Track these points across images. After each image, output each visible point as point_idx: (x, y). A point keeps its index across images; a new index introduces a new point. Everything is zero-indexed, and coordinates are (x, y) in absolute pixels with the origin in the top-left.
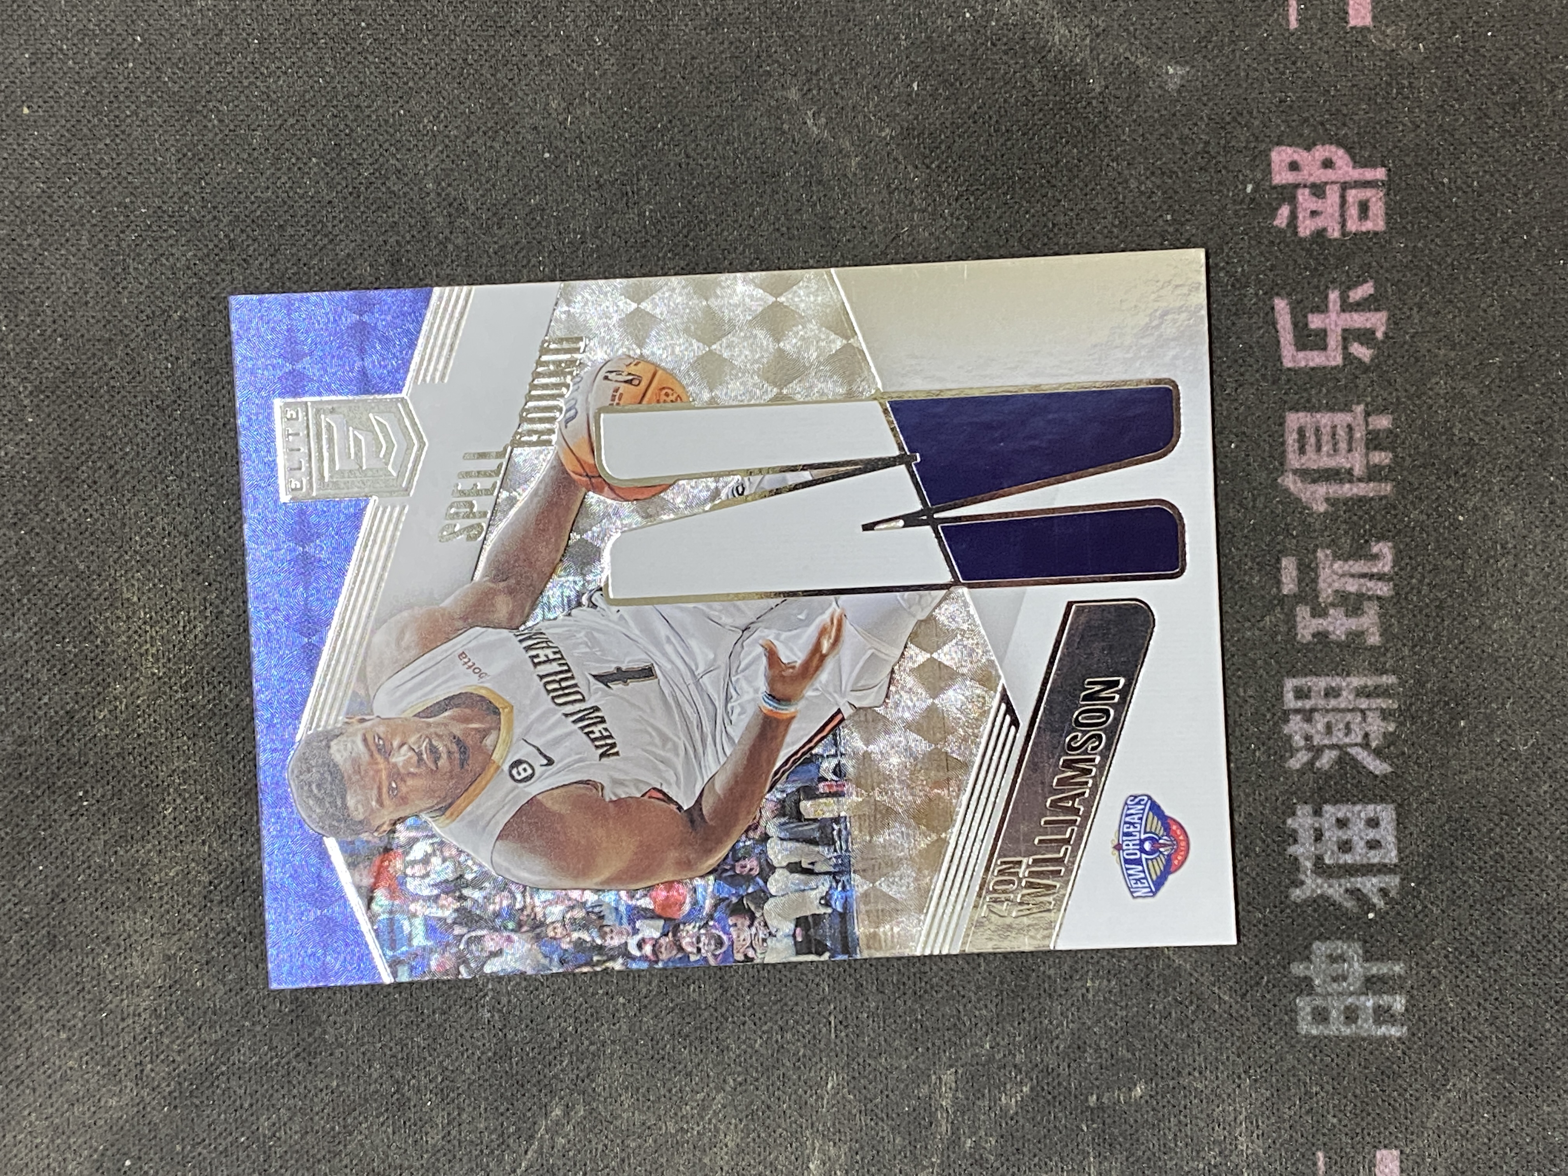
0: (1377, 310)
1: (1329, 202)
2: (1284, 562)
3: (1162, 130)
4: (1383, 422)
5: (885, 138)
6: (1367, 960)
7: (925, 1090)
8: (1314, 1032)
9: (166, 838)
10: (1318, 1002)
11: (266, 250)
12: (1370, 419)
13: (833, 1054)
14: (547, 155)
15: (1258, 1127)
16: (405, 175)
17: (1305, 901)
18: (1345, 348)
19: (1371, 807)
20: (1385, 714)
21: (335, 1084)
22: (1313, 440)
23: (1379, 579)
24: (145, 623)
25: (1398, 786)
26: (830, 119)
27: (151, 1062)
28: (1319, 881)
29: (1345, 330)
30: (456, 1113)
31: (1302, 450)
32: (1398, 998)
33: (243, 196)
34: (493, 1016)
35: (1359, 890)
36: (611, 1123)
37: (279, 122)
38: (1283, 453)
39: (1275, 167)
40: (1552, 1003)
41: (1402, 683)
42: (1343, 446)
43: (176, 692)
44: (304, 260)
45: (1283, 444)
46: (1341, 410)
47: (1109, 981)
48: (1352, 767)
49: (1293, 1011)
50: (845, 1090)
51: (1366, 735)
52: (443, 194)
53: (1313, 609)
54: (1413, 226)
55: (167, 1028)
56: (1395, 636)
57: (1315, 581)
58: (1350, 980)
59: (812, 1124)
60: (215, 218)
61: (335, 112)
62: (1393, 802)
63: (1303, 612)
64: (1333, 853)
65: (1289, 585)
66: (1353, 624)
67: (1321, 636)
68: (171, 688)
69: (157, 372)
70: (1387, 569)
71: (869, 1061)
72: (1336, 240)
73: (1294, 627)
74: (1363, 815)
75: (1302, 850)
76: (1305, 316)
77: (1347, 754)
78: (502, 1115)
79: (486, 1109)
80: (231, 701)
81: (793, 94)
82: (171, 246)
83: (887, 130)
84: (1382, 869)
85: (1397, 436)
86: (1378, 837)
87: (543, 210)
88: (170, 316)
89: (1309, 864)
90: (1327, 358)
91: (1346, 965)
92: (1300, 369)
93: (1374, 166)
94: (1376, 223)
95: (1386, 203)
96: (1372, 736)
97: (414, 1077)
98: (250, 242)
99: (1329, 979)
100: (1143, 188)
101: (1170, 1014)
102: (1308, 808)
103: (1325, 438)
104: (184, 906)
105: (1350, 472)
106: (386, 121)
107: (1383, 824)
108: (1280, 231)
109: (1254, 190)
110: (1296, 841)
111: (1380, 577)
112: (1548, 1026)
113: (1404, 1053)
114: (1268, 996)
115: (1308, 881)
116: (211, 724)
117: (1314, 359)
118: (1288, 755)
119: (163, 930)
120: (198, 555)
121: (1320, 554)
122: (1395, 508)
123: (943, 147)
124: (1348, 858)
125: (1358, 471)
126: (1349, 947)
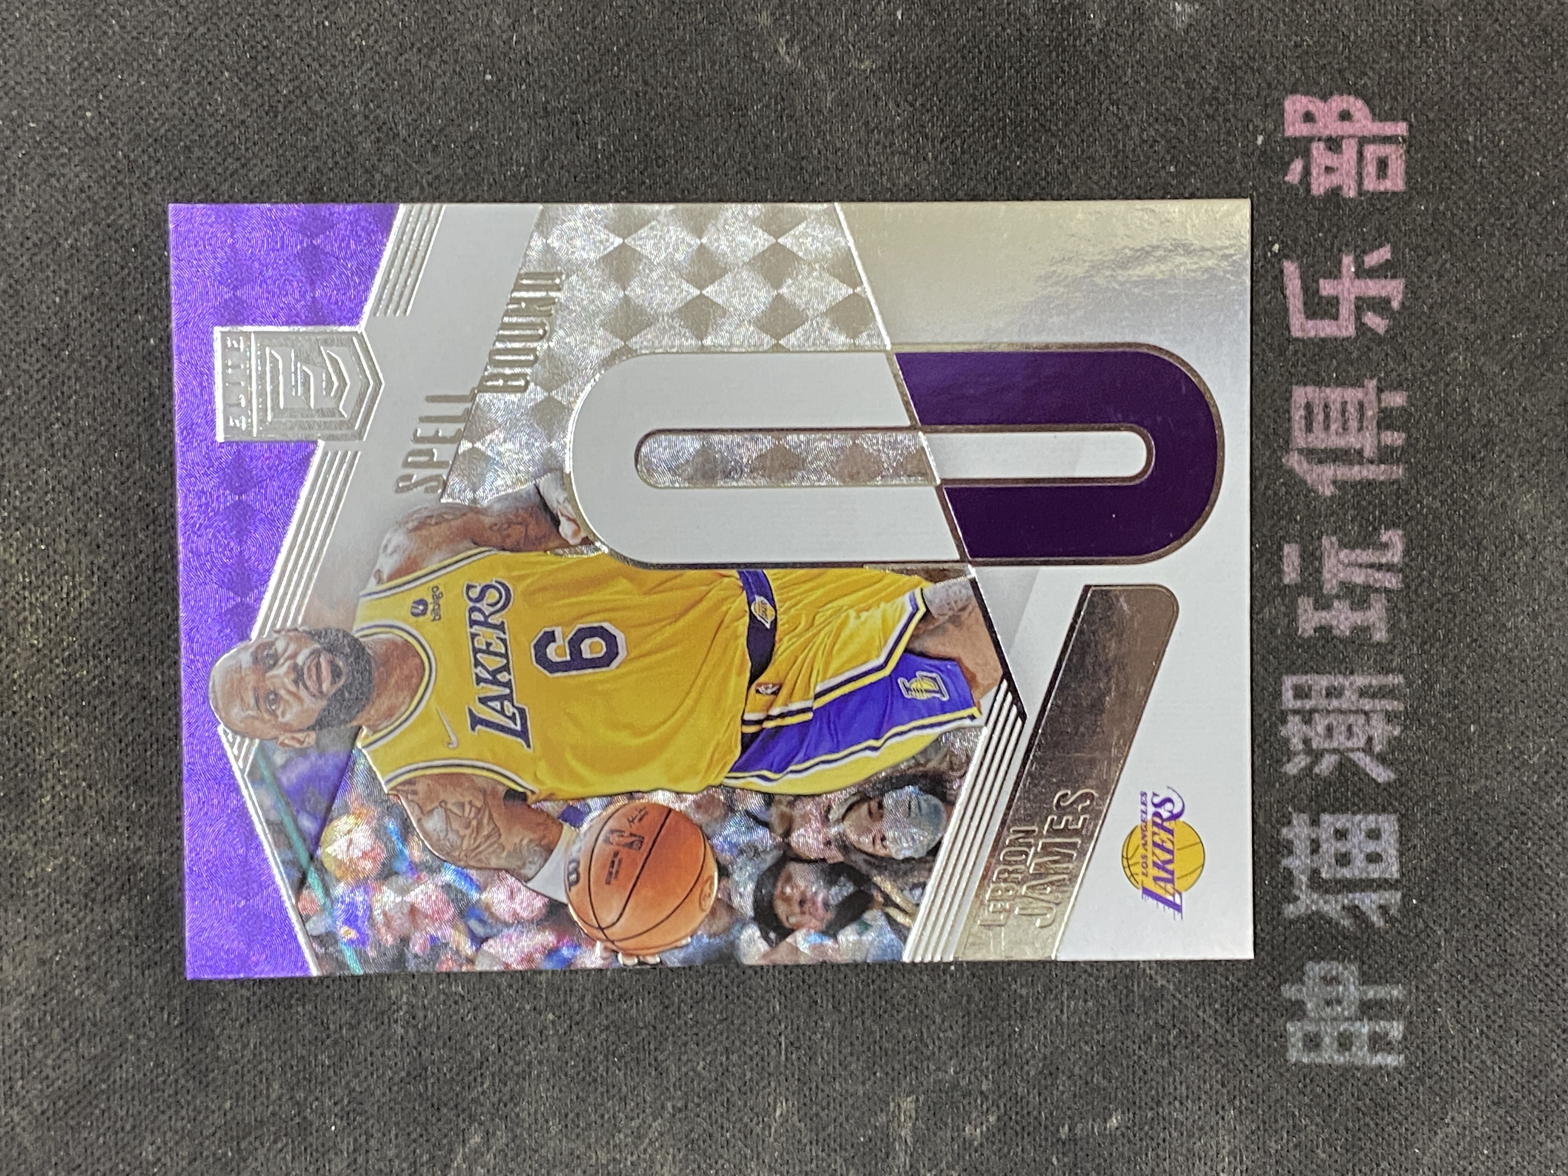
0: (1394, 277)
1: (1345, 157)
2: (1287, 549)
3: (1168, 73)
4: (1397, 399)
5: (865, 71)
6: (1363, 984)
7: (883, 1118)
8: (1305, 1060)
9: (43, 828)
10: (1311, 1028)
11: (170, 174)
12: (1383, 396)
13: (782, 1078)
14: (488, 77)
15: (1241, 1161)
16: (329, 94)
17: (1299, 917)
18: (1358, 318)
19: (1371, 818)
20: (1390, 717)
21: (228, 1105)
22: (1321, 417)
23: (1388, 570)
24: (24, 588)
25: (1402, 795)
26: (804, 49)
27: (22, 1078)
28: (1315, 896)
29: (1358, 298)
30: (364, 1137)
31: (1309, 428)
32: (1395, 1024)
33: (144, 113)
34: (407, 1032)
35: (1357, 907)
36: (536, 1151)
37: (188, 30)
38: (1289, 430)
39: (1289, 116)
40: (1559, 1031)
41: (1409, 684)
42: (1353, 424)
43: (58, 666)
44: (214, 185)
45: (1289, 420)
46: (1352, 385)
47: (1086, 1001)
48: (1354, 774)
49: (1282, 1036)
50: (796, 1118)
51: (1370, 739)
52: (371, 117)
53: (1316, 601)
54: (1434, 187)
55: (40, 1041)
56: (1402, 632)
57: (1319, 571)
58: (1345, 1004)
59: (758, 1154)
60: (112, 135)
61: (253, 22)
62: (1395, 812)
63: (1305, 604)
64: (1330, 866)
65: (1291, 574)
66: (1358, 618)
67: (1324, 631)
68: (51, 661)
69: (44, 307)
70: (1396, 560)
71: (821, 1086)
72: (1351, 200)
73: (1295, 620)
74: (1363, 825)
75: (1298, 862)
76: (1317, 282)
77: (1350, 760)
78: (415, 1141)
79: (396, 1136)
80: (119, 677)
81: (764, 19)
82: (63, 165)
83: (867, 63)
84: (1382, 884)
85: (1411, 414)
86: (1379, 850)
87: (483, 138)
88: (59, 245)
89: (1304, 878)
90: (1339, 328)
91: (1341, 988)
92: (1310, 339)
93: (1394, 120)
94: (1395, 182)
95: (1406, 162)
96: (1376, 741)
97: (317, 1099)
98: (152, 163)
99: (1322, 1003)
100: (1145, 136)
101: (1150, 1038)
102: (1305, 817)
103: (1334, 414)
104: (61, 905)
105: (1360, 452)
106: (309, 34)
107: (1385, 836)
108: (1291, 187)
109: (1265, 142)
110: (1291, 852)
111: (1389, 568)
112: (1554, 1056)
113: (1400, 1084)
114: (1257, 1021)
115: (1303, 897)
116: (97, 702)
117: (1325, 329)
118: (1285, 759)
119: (38, 931)
120: (87, 513)
121: (1325, 541)
122: (1407, 493)
123: (928, 83)
124: (1346, 873)
125: (1368, 453)
126: (1345, 968)
